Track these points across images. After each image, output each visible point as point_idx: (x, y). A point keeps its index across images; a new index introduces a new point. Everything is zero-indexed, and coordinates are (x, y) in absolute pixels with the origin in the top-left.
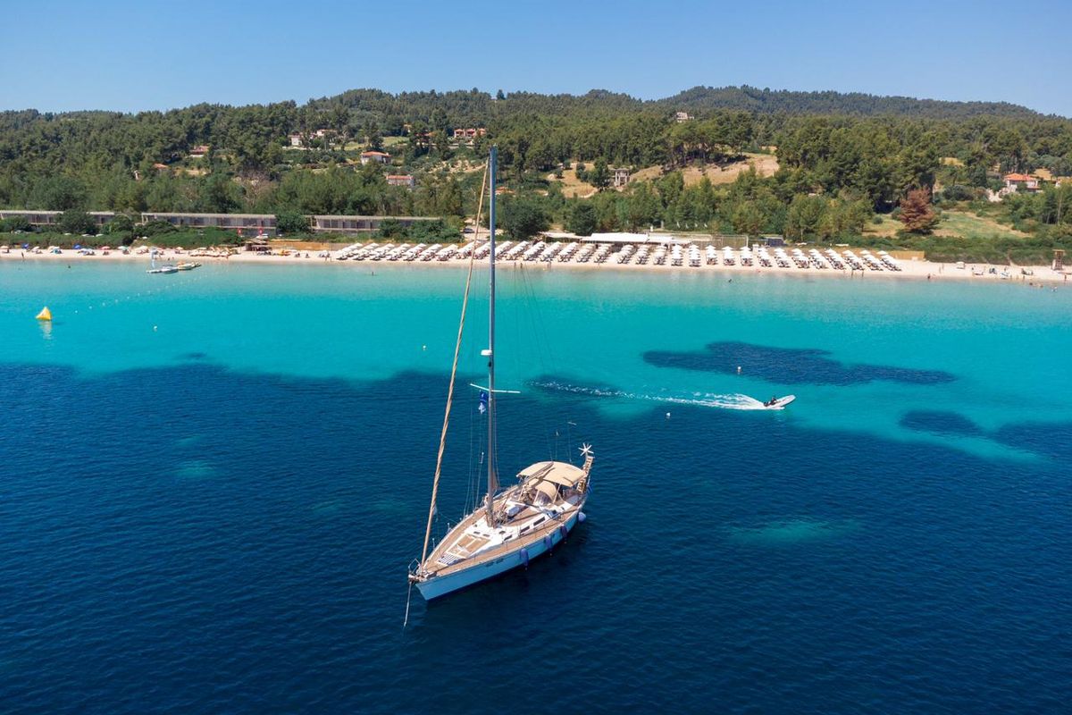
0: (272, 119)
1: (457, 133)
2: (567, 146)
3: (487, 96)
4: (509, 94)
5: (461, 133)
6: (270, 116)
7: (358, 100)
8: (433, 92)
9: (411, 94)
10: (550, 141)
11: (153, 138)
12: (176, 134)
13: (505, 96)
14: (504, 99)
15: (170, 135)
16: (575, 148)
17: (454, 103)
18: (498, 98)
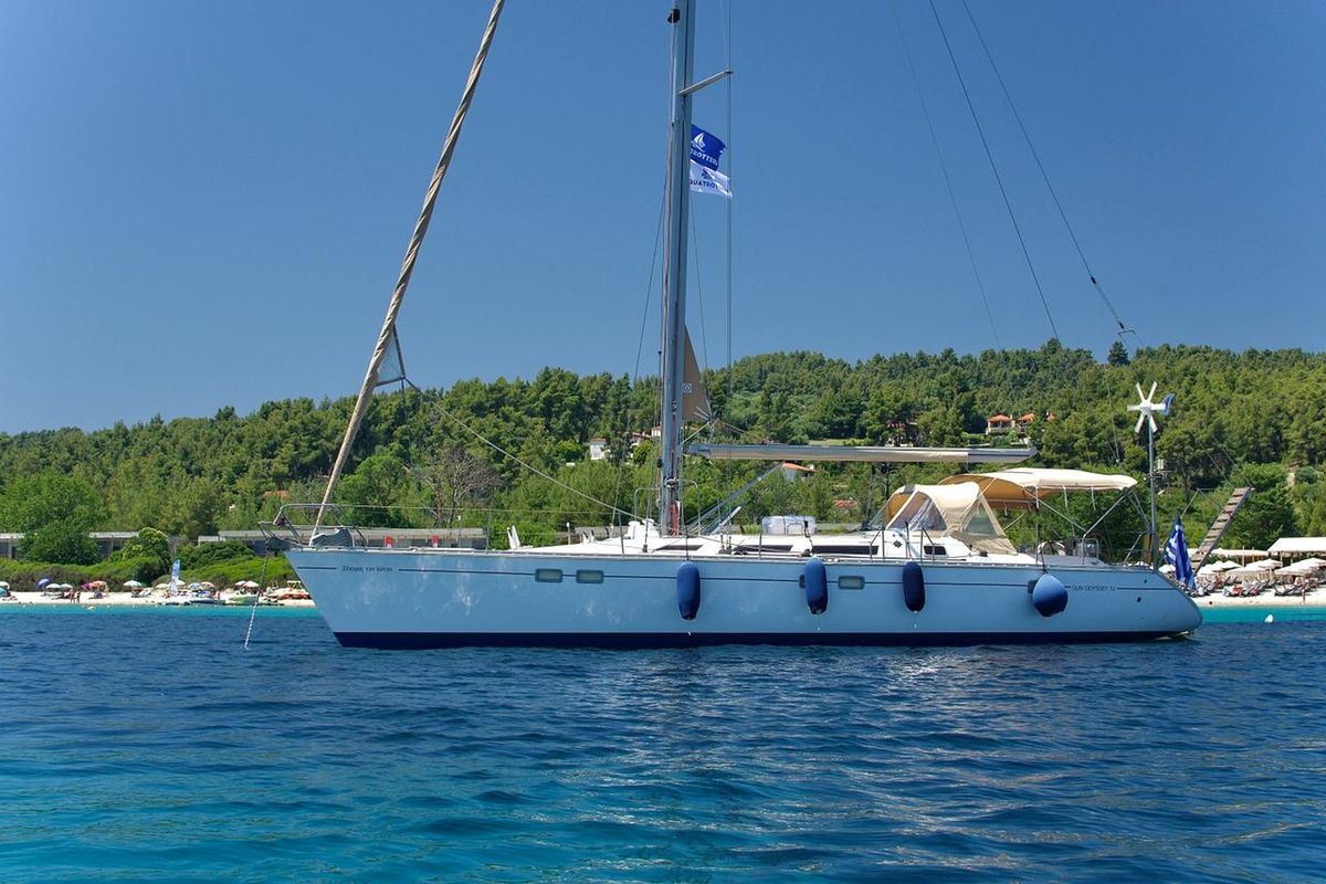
0: (549, 402)
1: (995, 424)
2: (1271, 431)
3: (1083, 358)
4: (1139, 353)
5: (1006, 424)
6: (544, 395)
7: (762, 375)
8: (948, 354)
9: (894, 360)
10: (1222, 416)
11: (278, 437)
12: (329, 432)
13: (1130, 358)
14: (1128, 363)
15: (317, 433)
16: (1293, 434)
17: (997, 375)
18: (1113, 363)
